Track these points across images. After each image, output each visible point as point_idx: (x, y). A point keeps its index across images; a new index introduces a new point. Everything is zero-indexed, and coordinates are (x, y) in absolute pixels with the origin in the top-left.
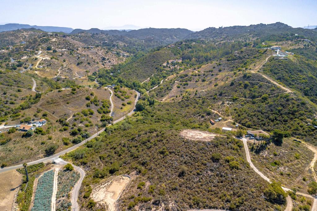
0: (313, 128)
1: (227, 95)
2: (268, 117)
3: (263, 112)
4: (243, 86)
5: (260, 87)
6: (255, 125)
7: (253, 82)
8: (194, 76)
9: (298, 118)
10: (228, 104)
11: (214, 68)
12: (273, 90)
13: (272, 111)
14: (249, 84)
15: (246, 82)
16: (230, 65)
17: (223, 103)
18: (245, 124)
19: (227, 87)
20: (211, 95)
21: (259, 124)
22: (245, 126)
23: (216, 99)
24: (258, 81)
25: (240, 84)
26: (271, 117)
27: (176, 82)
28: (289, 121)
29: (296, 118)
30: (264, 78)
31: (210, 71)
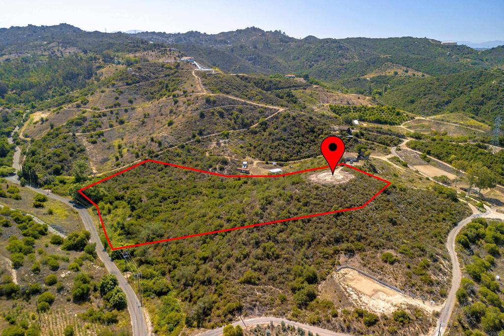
0: (347, 139)
1: (210, 131)
2: (295, 143)
3: (286, 139)
4: (218, 115)
5: (241, 111)
6: (291, 156)
7: (225, 106)
8: (97, 117)
9: (322, 134)
10: (225, 143)
11: (117, 98)
12: (262, 112)
13: (292, 134)
14: (223, 111)
15: (218, 108)
16: (138, 90)
17: (218, 144)
18: (280, 158)
19: (198, 121)
20: (187, 137)
21: (294, 154)
22: (282, 161)
23: (203, 141)
24: (229, 104)
25: (213, 114)
26: (298, 141)
27: (76, 134)
28: (316, 140)
29: (319, 135)
30: (233, 100)
31: (115, 106)
